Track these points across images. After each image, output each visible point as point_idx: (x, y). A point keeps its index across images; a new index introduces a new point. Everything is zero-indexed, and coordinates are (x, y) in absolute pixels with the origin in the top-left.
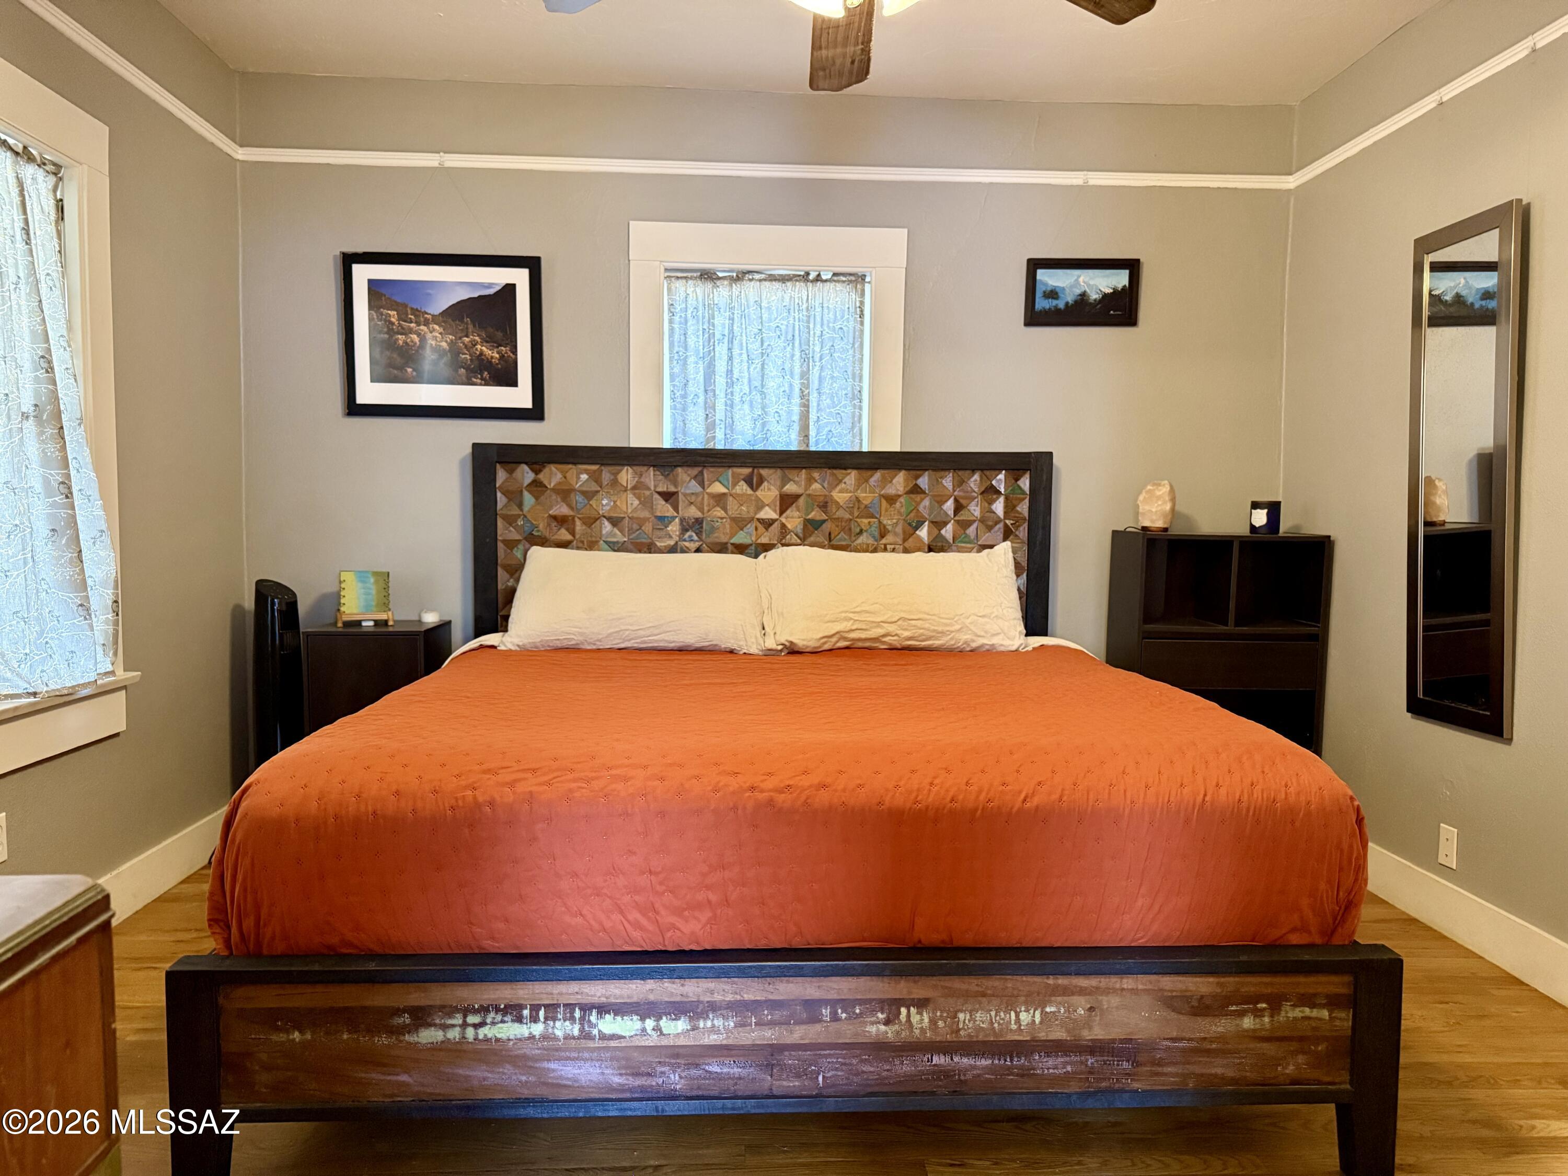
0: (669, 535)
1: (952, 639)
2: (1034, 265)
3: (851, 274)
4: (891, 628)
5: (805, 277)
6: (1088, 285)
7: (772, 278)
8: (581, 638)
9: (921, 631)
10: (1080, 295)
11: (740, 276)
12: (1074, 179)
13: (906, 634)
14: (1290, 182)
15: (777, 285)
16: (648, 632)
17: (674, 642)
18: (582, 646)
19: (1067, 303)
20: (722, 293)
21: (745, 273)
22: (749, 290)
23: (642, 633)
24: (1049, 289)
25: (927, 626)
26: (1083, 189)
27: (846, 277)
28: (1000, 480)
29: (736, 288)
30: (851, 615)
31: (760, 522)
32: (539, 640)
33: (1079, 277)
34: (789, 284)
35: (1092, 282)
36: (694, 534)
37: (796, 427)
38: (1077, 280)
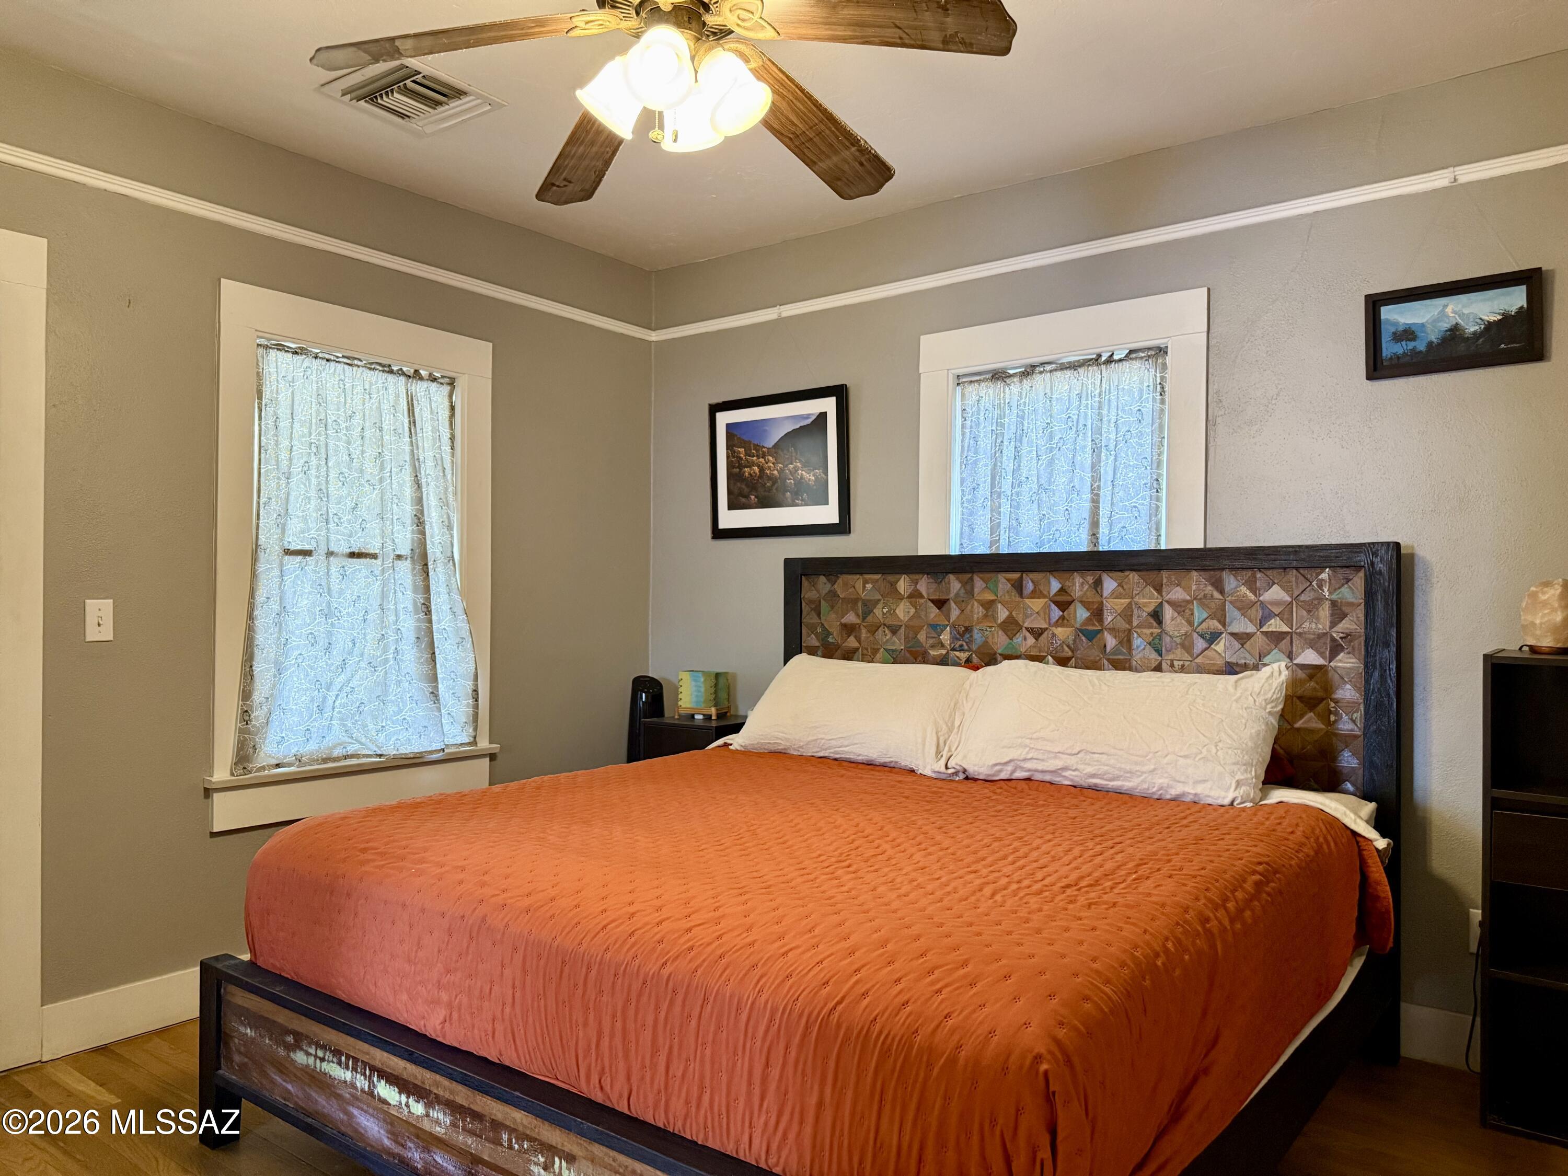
0: (942, 643)
1: (1143, 781)
2: (1374, 303)
3: (1149, 349)
4: (1071, 761)
5: (1096, 361)
6: (1461, 315)
7: (1064, 367)
8: (788, 744)
9: (1106, 768)
10: (1450, 330)
11: (1029, 371)
12: (1438, 180)
13: (1090, 770)
15: (1068, 373)
16: (839, 743)
17: (860, 755)
18: (788, 751)
19: (1430, 344)
20: (1014, 389)
21: (1033, 367)
22: (1039, 381)
23: (834, 743)
24: (1401, 329)
25: (1112, 762)
26: (1454, 190)
27: (1143, 352)
28: (1322, 580)
29: (1027, 383)
31: (1029, 631)
32: (756, 742)
33: (1445, 306)
34: (1081, 370)
35: (1466, 311)
36: (964, 644)
37: (1086, 525)
38: (1443, 311)
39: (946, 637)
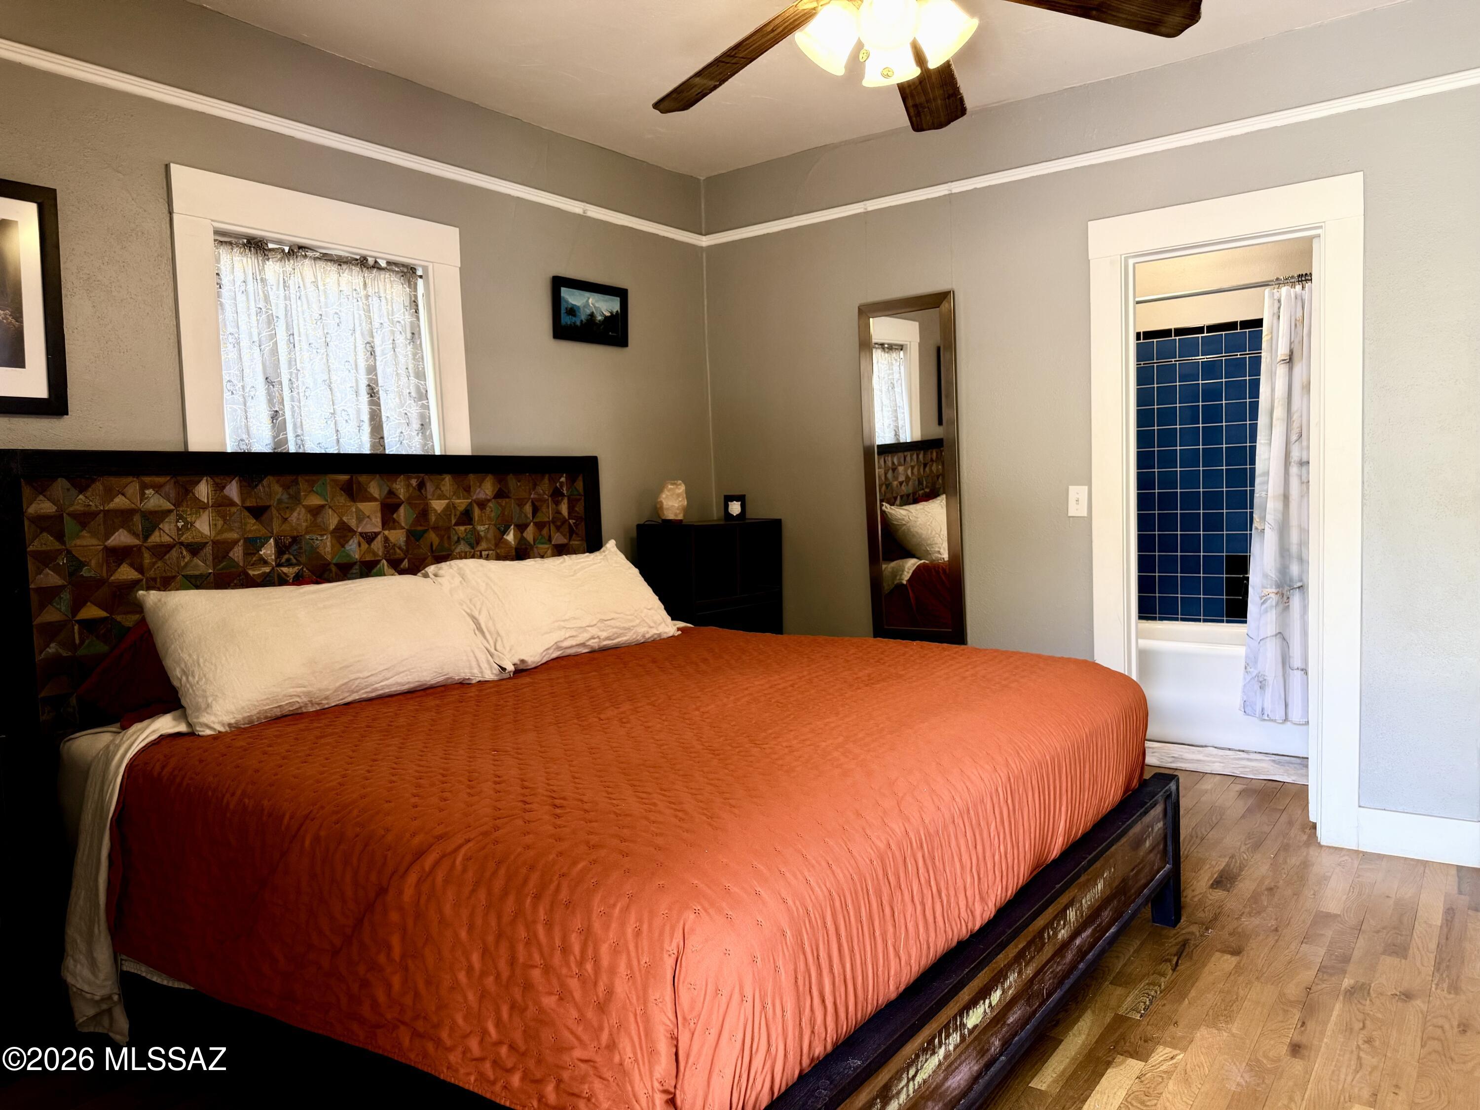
0: (264, 559)
1: (634, 633)
2: (558, 283)
3: (403, 265)
4: (594, 631)
5: (362, 263)
6: (595, 307)
7: (327, 258)
9: (615, 630)
10: (589, 315)
11: (297, 251)
12: (575, 207)
13: (604, 635)
14: (705, 241)
15: (332, 268)
18: (304, 710)
19: (582, 321)
21: (301, 247)
22: (306, 269)
24: (569, 307)
25: (618, 624)
26: (583, 219)
27: (398, 267)
28: (562, 482)
29: (289, 265)
30: (562, 624)
31: (363, 537)
32: (255, 712)
33: (589, 298)
34: (344, 267)
35: (597, 305)
36: (292, 557)
37: (367, 428)
38: (587, 301)
39: (268, 551)
